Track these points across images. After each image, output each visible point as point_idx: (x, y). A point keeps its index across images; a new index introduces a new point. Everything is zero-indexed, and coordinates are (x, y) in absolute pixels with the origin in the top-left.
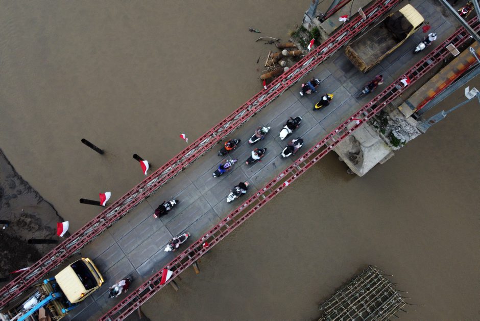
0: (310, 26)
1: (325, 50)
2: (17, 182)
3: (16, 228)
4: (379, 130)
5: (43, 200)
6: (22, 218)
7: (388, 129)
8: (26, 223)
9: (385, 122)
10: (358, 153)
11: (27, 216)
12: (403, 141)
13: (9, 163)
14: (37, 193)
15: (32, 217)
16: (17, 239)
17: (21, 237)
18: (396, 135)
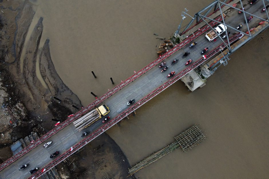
0: (176, 37)
1: (181, 45)
2: (64, 86)
3: (63, 103)
4: (198, 73)
5: (73, 93)
6: (66, 100)
7: (201, 73)
8: (67, 101)
9: (200, 71)
10: (192, 83)
11: (67, 99)
12: (205, 77)
13: (61, 79)
14: (71, 91)
15: (69, 99)
16: (64, 107)
17: (65, 106)
18: (203, 75)
